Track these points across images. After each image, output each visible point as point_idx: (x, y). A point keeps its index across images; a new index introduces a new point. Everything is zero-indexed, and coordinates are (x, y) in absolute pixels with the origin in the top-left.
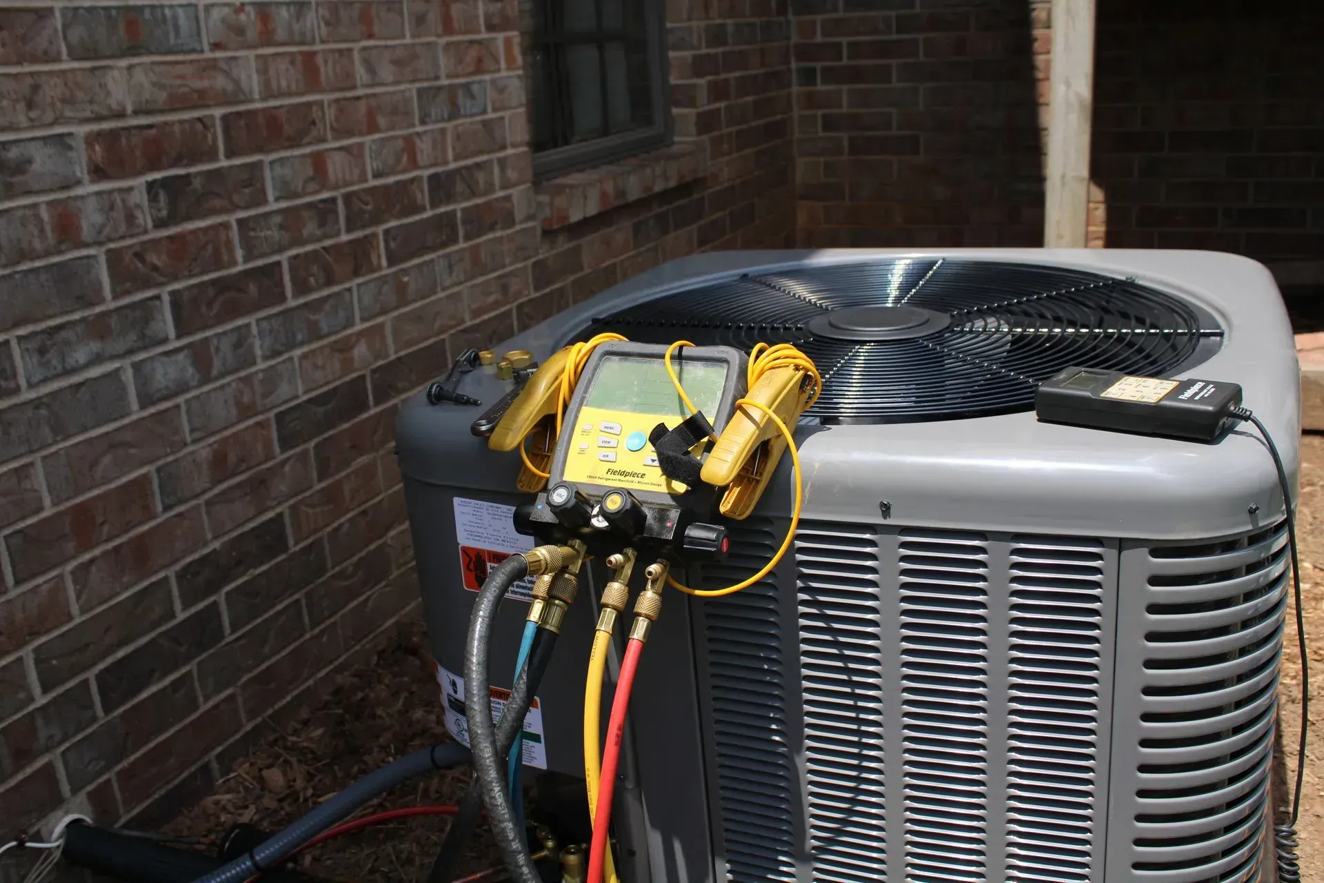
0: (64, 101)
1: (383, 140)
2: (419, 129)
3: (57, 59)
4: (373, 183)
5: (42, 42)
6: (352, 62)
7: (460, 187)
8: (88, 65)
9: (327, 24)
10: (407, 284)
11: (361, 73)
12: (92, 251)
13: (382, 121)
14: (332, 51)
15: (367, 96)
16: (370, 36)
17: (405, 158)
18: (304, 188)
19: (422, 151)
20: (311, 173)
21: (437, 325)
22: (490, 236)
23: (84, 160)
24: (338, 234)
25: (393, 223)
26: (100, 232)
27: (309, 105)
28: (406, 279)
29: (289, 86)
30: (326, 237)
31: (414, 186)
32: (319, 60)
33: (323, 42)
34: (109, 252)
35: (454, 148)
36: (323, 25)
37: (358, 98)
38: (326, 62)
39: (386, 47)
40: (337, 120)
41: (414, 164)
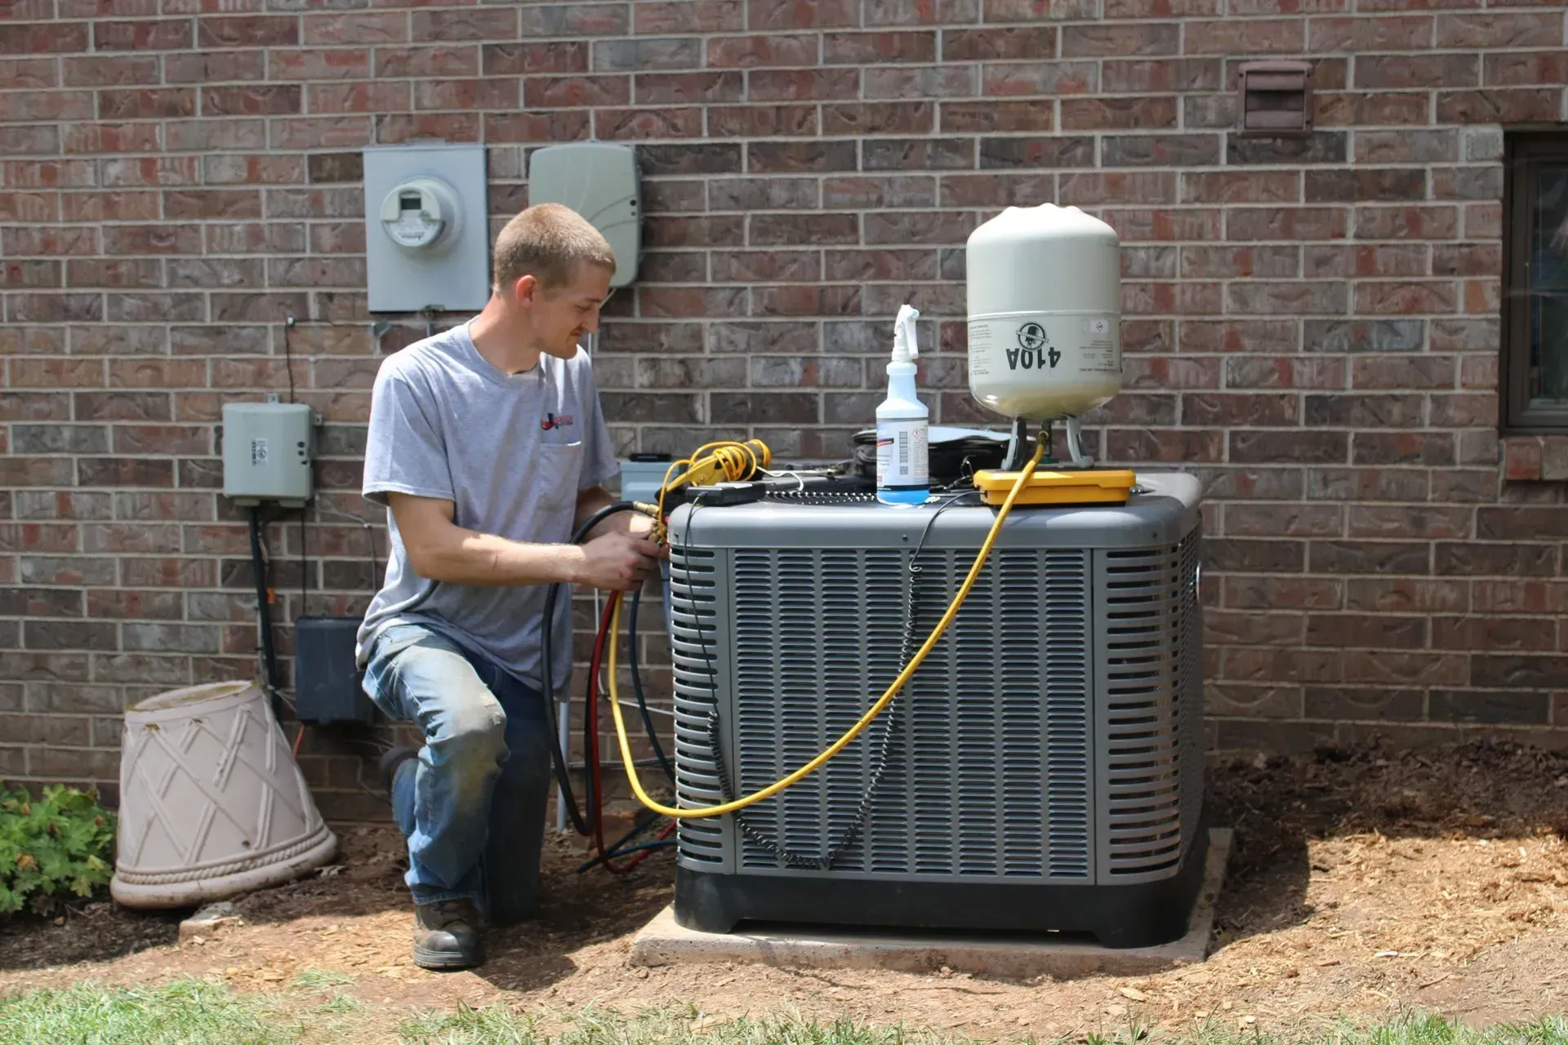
0: (931, 302)
1: (1245, 358)
2: (1302, 355)
3: (932, 278)
4: (1223, 390)
5: (925, 266)
6: (1220, 295)
7: (1356, 412)
8: (954, 282)
9: (1191, 263)
10: (1254, 481)
11: (1227, 302)
12: (932, 391)
13: (1247, 342)
14: (1194, 284)
15: (1232, 322)
16: (1246, 274)
17: (1276, 376)
18: (1137, 382)
19: (1301, 374)
20: (1147, 372)
21: (1293, 527)
22: (1404, 466)
23: (938, 337)
24: (1172, 423)
25: (1246, 428)
26: (940, 380)
27: (1156, 322)
28: (1254, 477)
29: (1136, 306)
30: (1155, 422)
31: (1285, 403)
32: (1177, 290)
33: (1183, 276)
34: (944, 395)
35: (1354, 377)
36: (1185, 264)
37: (1220, 322)
38: (1183, 292)
39: (1267, 284)
40: (1186, 335)
41: (1289, 383)
